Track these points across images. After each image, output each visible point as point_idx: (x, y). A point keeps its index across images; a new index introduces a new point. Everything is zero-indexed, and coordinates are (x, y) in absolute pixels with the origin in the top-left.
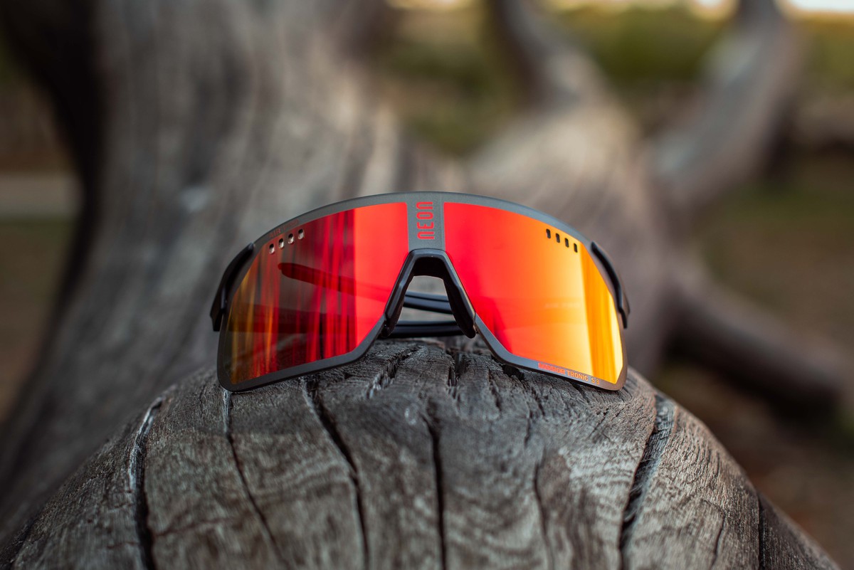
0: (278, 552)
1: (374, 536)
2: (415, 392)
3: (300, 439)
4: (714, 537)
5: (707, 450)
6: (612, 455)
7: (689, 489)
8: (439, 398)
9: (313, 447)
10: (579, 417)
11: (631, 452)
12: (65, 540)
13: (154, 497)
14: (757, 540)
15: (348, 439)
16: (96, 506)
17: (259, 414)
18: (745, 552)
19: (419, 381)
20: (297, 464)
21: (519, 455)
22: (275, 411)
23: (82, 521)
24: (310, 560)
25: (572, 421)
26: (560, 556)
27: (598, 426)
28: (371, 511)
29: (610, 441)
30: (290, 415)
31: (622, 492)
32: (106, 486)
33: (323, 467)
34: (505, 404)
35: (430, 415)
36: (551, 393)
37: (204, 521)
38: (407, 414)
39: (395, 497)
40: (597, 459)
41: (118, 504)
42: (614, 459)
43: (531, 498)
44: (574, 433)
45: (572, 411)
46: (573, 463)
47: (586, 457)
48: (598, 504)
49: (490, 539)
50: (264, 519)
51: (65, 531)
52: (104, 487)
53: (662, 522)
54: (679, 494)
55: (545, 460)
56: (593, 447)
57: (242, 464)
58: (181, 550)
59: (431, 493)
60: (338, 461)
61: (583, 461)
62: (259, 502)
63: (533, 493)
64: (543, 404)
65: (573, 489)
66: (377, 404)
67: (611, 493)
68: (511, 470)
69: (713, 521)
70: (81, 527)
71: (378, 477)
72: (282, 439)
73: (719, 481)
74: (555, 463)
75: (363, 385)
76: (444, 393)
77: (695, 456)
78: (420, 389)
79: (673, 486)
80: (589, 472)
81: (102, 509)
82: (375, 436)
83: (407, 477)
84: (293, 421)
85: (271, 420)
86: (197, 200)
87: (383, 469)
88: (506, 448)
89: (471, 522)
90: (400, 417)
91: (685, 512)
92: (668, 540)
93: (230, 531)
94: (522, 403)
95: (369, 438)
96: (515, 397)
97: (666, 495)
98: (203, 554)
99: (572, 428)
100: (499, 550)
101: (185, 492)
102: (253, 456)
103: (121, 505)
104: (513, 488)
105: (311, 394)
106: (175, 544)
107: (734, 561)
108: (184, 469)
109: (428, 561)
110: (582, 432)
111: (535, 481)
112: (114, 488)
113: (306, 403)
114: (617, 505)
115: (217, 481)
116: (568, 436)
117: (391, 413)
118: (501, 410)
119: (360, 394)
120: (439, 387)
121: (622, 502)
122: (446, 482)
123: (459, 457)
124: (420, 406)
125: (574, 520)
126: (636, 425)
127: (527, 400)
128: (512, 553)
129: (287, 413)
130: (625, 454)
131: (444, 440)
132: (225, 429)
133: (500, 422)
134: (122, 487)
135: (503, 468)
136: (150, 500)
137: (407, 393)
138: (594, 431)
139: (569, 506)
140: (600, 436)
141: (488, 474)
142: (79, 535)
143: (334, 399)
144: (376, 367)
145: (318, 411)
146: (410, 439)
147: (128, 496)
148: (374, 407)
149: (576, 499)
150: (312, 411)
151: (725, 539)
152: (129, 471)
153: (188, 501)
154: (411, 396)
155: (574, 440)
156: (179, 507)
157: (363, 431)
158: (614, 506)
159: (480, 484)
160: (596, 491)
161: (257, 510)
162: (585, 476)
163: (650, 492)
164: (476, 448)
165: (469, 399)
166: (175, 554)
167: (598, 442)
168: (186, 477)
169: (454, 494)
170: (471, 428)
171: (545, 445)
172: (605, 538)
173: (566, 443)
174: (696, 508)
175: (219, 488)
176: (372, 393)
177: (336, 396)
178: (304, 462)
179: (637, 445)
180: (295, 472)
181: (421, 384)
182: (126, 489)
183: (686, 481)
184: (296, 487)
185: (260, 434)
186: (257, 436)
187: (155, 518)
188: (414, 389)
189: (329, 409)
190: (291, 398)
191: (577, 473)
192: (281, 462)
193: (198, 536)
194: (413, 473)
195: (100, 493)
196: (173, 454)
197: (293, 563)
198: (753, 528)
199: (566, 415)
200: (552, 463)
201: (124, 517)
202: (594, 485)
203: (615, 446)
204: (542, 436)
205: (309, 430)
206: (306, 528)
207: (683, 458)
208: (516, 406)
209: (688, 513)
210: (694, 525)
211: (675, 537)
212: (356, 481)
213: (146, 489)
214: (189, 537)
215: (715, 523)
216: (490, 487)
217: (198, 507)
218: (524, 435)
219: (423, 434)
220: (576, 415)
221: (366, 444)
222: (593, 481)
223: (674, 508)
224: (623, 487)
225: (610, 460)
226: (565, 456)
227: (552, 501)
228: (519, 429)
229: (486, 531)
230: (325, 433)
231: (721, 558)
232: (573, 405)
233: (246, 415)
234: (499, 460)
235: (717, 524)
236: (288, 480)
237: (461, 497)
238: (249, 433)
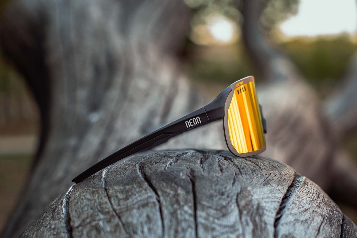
0: (125, 230)
1: (166, 222)
2: (185, 167)
3: (135, 187)
4: (319, 225)
5: (318, 193)
6: (272, 191)
7: (307, 206)
8: (195, 168)
9: (141, 189)
10: (257, 175)
11: (281, 190)
12: (35, 235)
13: (73, 214)
14: (340, 229)
15: (156, 185)
16: (48, 221)
17: (118, 179)
18: (333, 232)
19: (187, 163)
20: (134, 196)
21: (230, 189)
22: (125, 177)
23: (42, 228)
24: (139, 232)
25: (254, 177)
26: (247, 228)
27: (266, 179)
28: (165, 212)
29: (271, 185)
30: (131, 178)
31: (277, 205)
32: (53, 213)
33: (145, 196)
34: (224, 170)
35: (191, 175)
36: (245, 166)
37: (94, 220)
38: (181, 174)
39: (176, 206)
40: (265, 192)
41: (58, 219)
42: (273, 192)
43: (235, 206)
44: (255, 182)
45: (254, 173)
46: (254, 193)
47: (260, 191)
48: (265, 209)
49: (216, 221)
50: (120, 218)
51: (35, 233)
52: (52, 214)
53: (294, 217)
54: (303, 207)
55: (241, 191)
56: (263, 187)
57: (111, 198)
58: (85, 233)
59: (191, 204)
60: (151, 193)
61: (258, 192)
62: (118, 212)
63: (235, 204)
64: (241, 170)
65: (254, 203)
66: (168, 171)
67: (271, 205)
68: (226, 195)
69: (319, 219)
70: (42, 230)
71: (168, 199)
72: (127, 187)
73: (322, 205)
74: (246, 193)
75: (163, 165)
76: (197, 167)
77: (311, 194)
78: (187, 165)
79: (300, 205)
80: (261, 197)
81: (51, 222)
82: (167, 183)
83: (181, 198)
84: (133, 180)
85: (123, 180)
86: (95, 118)
87: (171, 196)
88: (224, 186)
89: (208, 215)
90: (178, 176)
91: (305, 214)
92: (297, 225)
93: (105, 223)
94: (232, 170)
95: (165, 184)
96: (229, 168)
97: (296, 207)
98: (94, 233)
99: (254, 180)
100: (220, 225)
101: (86, 211)
102: (115, 194)
103: (59, 219)
104: (227, 202)
105: (140, 170)
106: (82, 230)
107: (328, 235)
108: (86, 202)
109: (190, 230)
110: (258, 181)
111: (237, 200)
112: (56, 213)
113: (138, 173)
114: (273, 210)
115: (100, 205)
116: (252, 182)
117: (174, 175)
118: (222, 172)
119: (161, 168)
120: (195, 165)
121: (276, 209)
122: (198, 200)
123: (203, 190)
124: (187, 171)
125: (254, 215)
126: (284, 180)
127: (234, 169)
128: (226, 226)
129: (130, 178)
130: (278, 191)
131: (197, 184)
132: (104, 186)
133: (222, 177)
134: (60, 213)
135: (223, 194)
136: (71, 216)
137: (181, 167)
138: (264, 181)
139: (252, 210)
140: (266, 183)
141: (216, 196)
142: (41, 232)
143: (150, 171)
144: (169, 159)
145: (144, 177)
146: (182, 184)
147: (62, 216)
148: (167, 172)
149: (255, 207)
150: (141, 176)
151: (324, 226)
152: (63, 207)
153: (87, 214)
154: (183, 168)
155: (254, 184)
156: (83, 216)
157: (162, 182)
158: (272, 210)
159: (212, 200)
160: (264, 204)
161: (117, 214)
162: (259, 198)
163: (289, 205)
164: (211, 187)
165: (208, 168)
166: (82, 234)
167: (266, 185)
168: (87, 205)
169: (201, 204)
170: (209, 179)
171: (241, 185)
172: (267, 222)
173: (251, 185)
174: (310, 213)
175: (101, 207)
176: (166, 168)
177: (151, 170)
178: (137, 195)
179: (283, 188)
180: (133, 199)
181: (187, 164)
182: (61, 213)
183: (306, 203)
184: (133, 204)
185: (118, 186)
186: (117, 187)
187: (74, 222)
188: (184, 166)
189: (148, 175)
190: (132, 172)
191: (255, 197)
192: (127, 196)
193: (92, 226)
194: (183, 197)
195: (50, 216)
196: (81, 197)
197: (132, 234)
198: (339, 225)
199: (251, 175)
200: (244, 193)
201: (60, 223)
202: (263, 202)
203: (273, 187)
204: (240, 182)
205: (139, 183)
206: (138, 220)
207: (305, 194)
208: (229, 171)
209: (306, 215)
210: (309, 220)
211: (300, 223)
212: (159, 201)
213: (70, 212)
214: (88, 227)
215: (319, 220)
216: (217, 201)
217: (92, 215)
218: (232, 181)
219: (188, 182)
220: (256, 175)
221: (163, 186)
222: (263, 200)
223: (300, 213)
224: (276, 203)
225: (271, 192)
226: (251, 190)
227: (244, 207)
228: (230, 179)
229: (214, 218)
230: (146, 183)
231: (322, 233)
232: (254, 171)
233: (112, 180)
234: (221, 191)
235: (320, 220)
236: (130, 202)
237: (204, 205)
238: (114, 186)
